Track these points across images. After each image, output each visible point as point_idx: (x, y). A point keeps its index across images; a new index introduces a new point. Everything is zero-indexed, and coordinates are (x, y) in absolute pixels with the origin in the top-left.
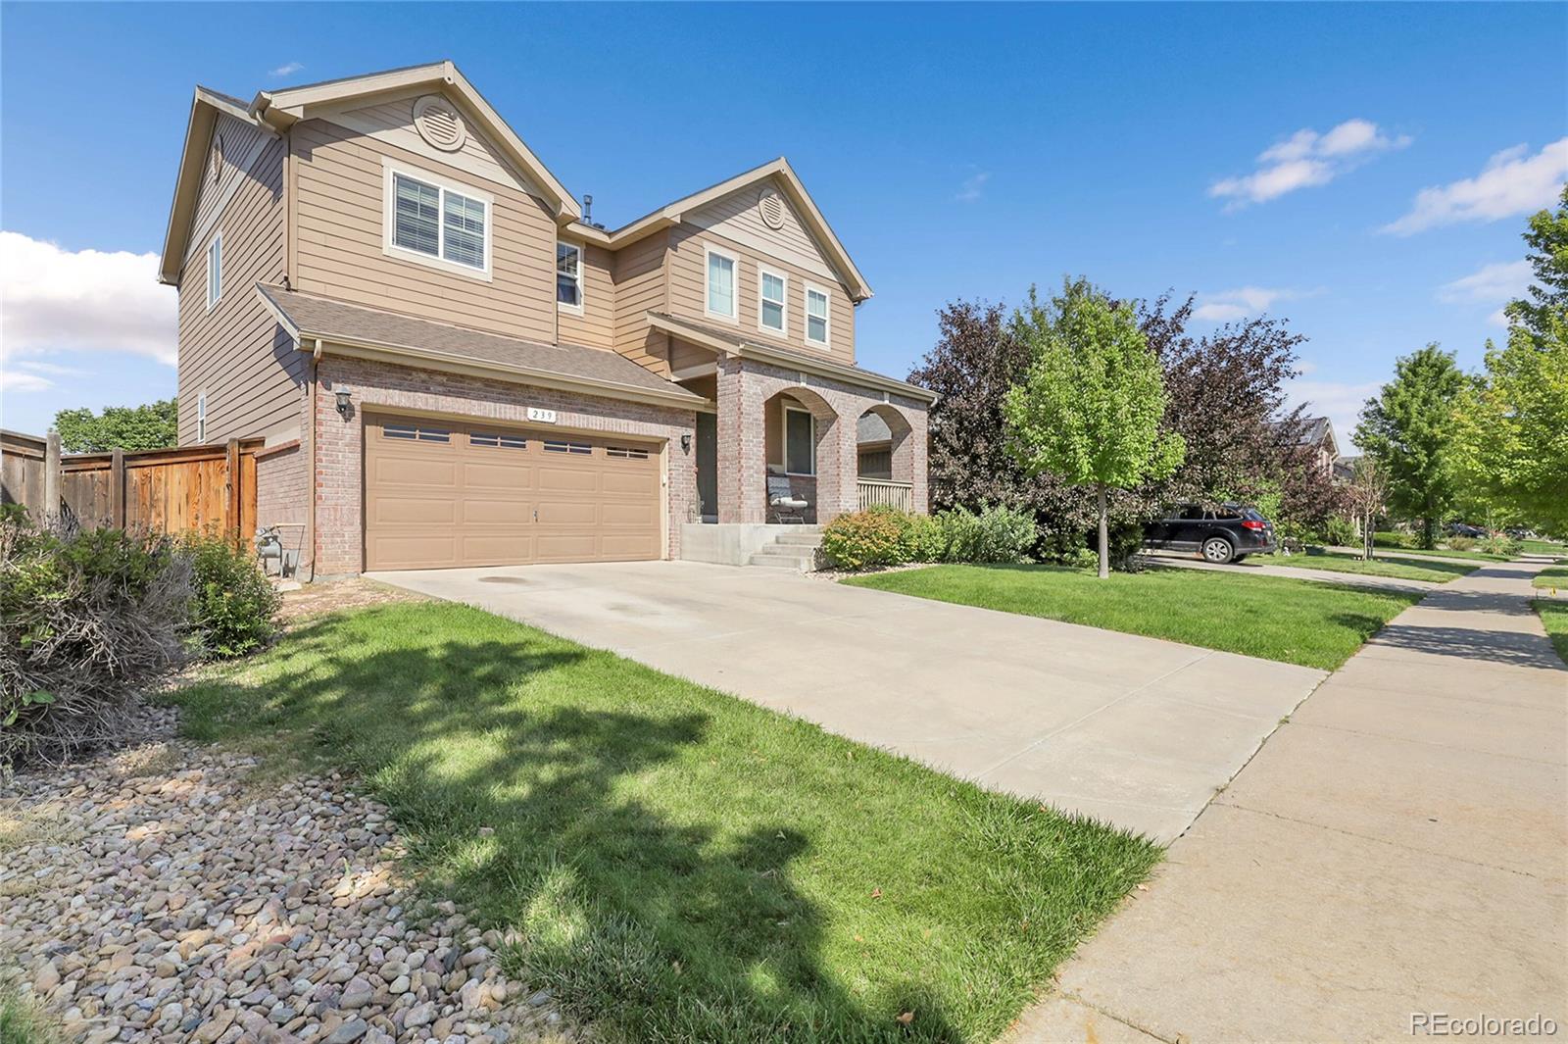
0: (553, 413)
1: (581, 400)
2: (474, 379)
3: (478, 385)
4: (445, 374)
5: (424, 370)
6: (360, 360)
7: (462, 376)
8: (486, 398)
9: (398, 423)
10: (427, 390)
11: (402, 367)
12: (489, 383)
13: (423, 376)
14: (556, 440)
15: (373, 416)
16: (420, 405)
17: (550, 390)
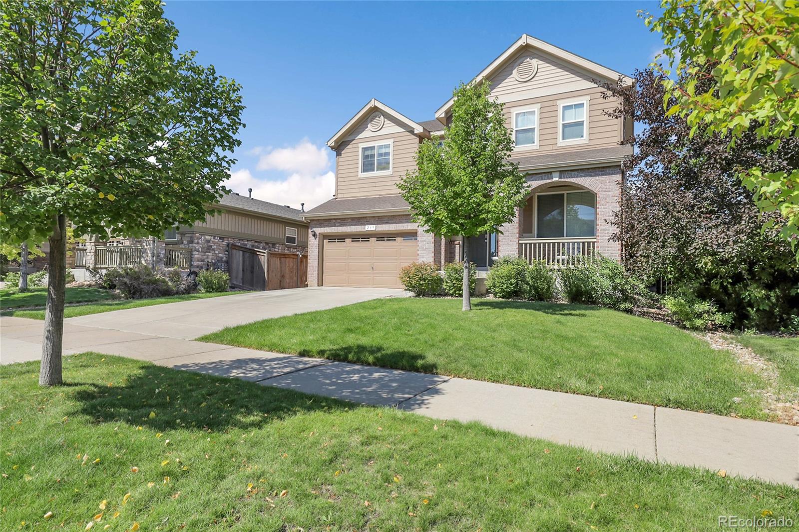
0: (375, 226)
1: (386, 218)
2: (348, 218)
3: (350, 220)
4: (340, 219)
5: (334, 219)
6: (319, 220)
7: (345, 218)
8: (352, 225)
9: (332, 238)
10: (335, 226)
11: (329, 219)
12: (353, 219)
13: (334, 221)
14: (381, 237)
15: (325, 236)
16: (333, 231)
17: (374, 217)
